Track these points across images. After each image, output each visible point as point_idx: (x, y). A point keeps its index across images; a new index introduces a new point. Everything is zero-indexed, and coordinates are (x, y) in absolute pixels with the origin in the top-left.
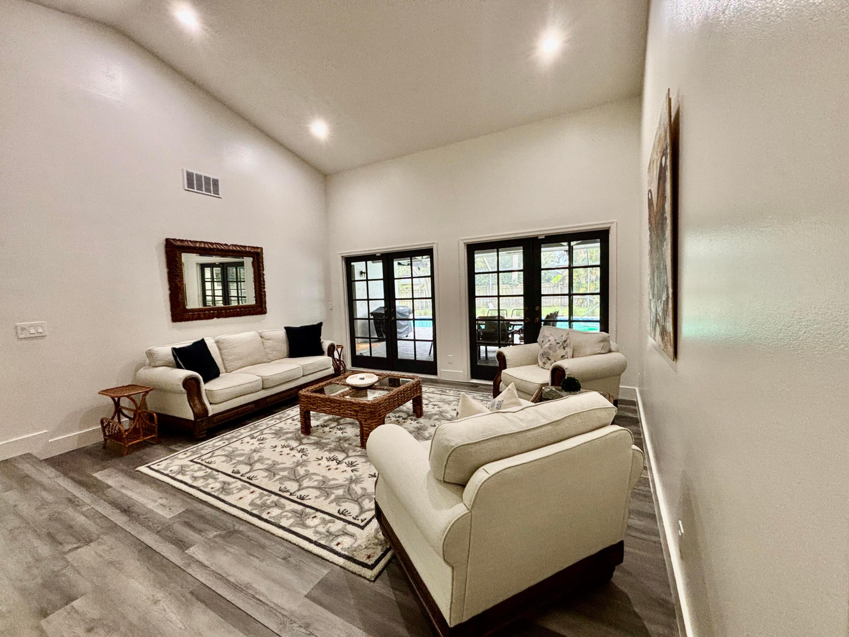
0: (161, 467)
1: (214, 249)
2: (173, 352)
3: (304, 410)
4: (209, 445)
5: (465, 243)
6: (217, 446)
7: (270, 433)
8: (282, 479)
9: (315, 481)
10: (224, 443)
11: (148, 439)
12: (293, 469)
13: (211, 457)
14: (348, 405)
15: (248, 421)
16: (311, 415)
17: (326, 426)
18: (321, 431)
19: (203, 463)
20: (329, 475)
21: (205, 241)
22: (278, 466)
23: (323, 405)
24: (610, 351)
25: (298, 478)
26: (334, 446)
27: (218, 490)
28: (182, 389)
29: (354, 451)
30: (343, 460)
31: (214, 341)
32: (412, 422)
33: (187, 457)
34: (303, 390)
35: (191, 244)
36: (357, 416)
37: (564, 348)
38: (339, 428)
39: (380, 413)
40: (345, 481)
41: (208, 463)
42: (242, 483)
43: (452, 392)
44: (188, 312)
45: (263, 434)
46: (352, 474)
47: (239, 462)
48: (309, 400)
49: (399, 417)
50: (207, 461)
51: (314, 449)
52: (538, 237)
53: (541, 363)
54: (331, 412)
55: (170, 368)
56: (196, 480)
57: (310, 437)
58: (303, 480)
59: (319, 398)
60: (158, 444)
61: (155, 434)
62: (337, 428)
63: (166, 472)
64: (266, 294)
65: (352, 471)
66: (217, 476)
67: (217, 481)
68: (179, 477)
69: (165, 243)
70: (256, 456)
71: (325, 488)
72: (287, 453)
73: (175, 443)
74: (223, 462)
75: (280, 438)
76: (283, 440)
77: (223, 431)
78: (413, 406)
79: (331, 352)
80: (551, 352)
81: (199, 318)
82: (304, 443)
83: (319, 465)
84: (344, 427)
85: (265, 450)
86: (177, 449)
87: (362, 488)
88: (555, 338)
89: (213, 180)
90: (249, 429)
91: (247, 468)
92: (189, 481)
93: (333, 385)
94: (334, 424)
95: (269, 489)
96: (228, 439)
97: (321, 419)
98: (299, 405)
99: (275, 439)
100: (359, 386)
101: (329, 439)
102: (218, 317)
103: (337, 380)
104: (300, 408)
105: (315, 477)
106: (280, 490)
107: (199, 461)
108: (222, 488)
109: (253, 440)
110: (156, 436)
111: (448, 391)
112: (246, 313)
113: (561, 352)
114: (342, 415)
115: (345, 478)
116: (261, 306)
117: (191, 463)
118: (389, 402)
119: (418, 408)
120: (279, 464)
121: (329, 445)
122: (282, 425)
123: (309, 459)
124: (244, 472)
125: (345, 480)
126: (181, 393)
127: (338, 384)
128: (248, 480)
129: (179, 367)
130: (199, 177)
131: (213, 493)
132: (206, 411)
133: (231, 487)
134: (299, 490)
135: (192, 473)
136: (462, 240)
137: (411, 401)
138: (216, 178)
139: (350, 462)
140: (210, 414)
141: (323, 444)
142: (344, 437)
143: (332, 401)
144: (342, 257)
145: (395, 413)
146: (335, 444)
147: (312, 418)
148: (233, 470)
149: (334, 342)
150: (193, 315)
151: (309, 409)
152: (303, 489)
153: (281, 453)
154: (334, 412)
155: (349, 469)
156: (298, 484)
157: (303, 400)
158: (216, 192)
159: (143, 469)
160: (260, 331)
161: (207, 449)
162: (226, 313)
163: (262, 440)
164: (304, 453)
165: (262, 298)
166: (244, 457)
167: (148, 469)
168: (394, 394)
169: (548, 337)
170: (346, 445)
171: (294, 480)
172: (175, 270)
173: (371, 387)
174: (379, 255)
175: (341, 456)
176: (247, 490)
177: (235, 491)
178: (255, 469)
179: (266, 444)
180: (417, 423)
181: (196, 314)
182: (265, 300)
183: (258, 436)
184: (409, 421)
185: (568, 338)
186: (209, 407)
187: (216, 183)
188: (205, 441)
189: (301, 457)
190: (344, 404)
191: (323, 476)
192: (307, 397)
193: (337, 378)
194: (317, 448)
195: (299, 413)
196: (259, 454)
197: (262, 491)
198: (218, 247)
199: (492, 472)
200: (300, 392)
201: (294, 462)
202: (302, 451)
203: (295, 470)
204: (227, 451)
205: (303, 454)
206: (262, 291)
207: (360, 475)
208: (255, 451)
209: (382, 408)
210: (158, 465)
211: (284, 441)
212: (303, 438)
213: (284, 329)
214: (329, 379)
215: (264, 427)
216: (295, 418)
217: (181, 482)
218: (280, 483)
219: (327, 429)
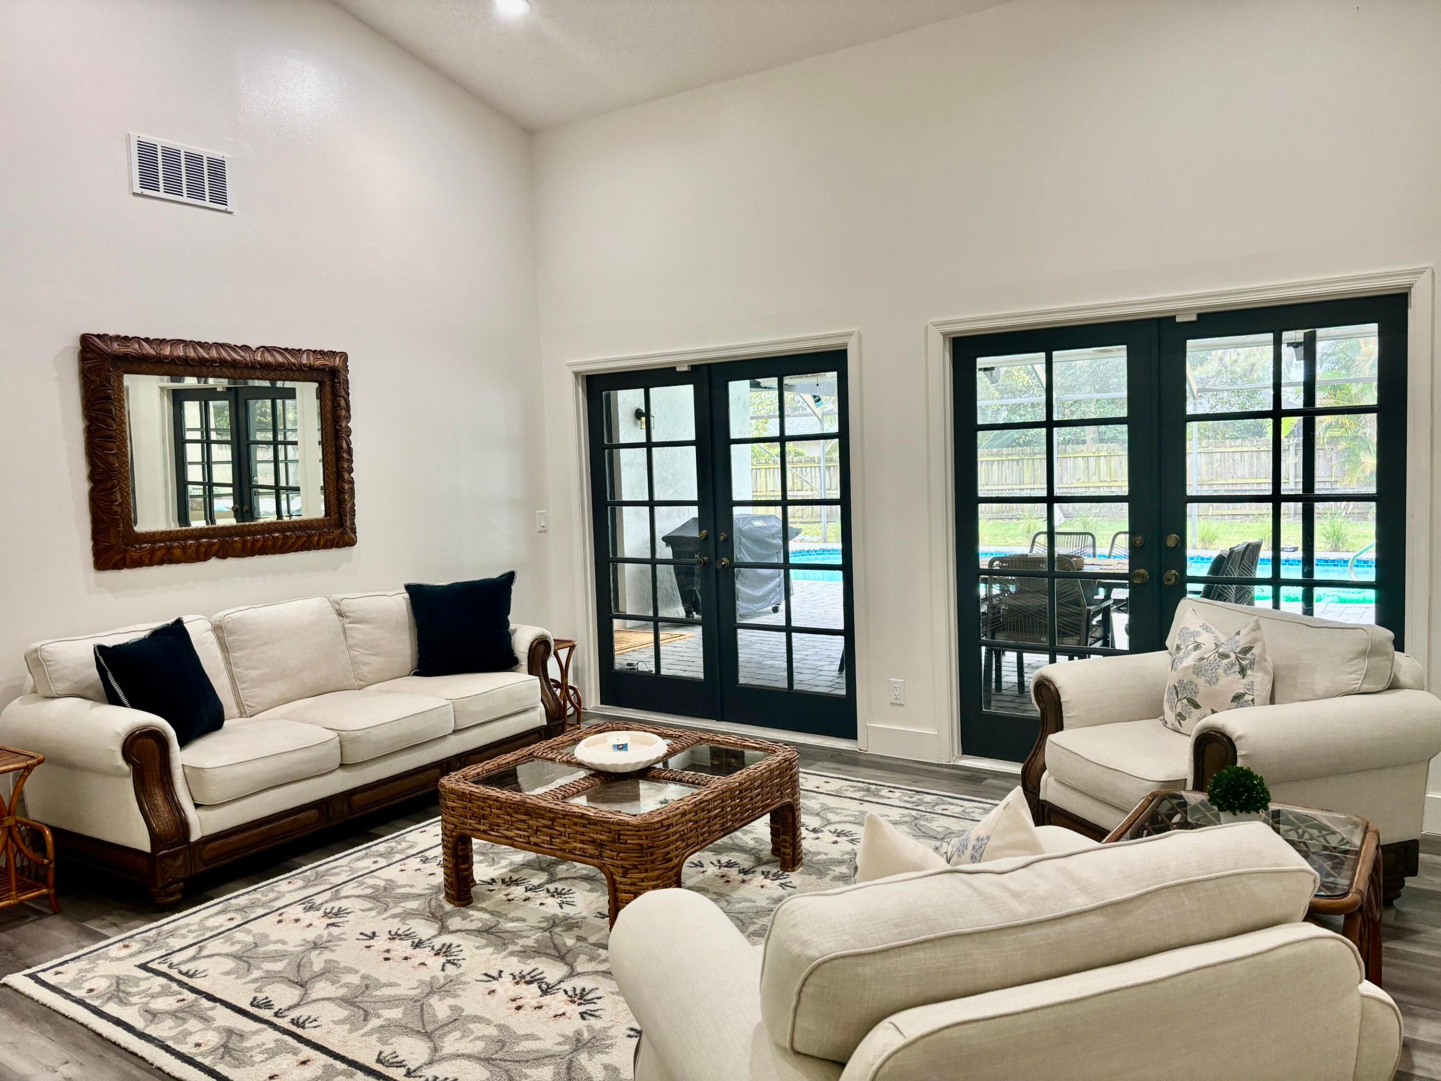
0: (65, 977)
1: (213, 361)
2: (97, 659)
3: (454, 834)
4: (188, 925)
5: (945, 335)
6: (212, 929)
7: (359, 896)
8: (388, 1029)
9: (478, 1038)
10: (231, 919)
11: (30, 899)
12: (416, 1001)
13: (194, 958)
14: (575, 824)
15: (297, 860)
16: (474, 847)
17: (516, 883)
18: (501, 896)
19: (174, 973)
20: (519, 1023)
21: (188, 339)
22: (378, 993)
23: (505, 822)
24: (1394, 686)
25: (430, 1028)
26: (537, 941)
27: (213, 1051)
28: (121, 762)
29: (592, 959)
30: (560, 982)
31: (209, 626)
32: (767, 882)
33: (132, 955)
34: (453, 774)
35: (149, 350)
36: (600, 856)
37: (1243, 671)
38: (552, 890)
39: (668, 853)
40: (560, 1044)
41: (186, 974)
42: (278, 1035)
43: (898, 793)
44: (140, 543)
45: (339, 899)
46: (580, 1024)
47: (271, 977)
48: (469, 805)
49: (729, 865)
50: (184, 968)
51: (477, 948)
52: (1174, 317)
53: (1170, 716)
54: (529, 843)
55: (89, 703)
56: (156, 1020)
57: (471, 912)
58: (445, 1034)
59: (497, 800)
60: (55, 913)
61: (47, 887)
62: (548, 891)
63: (78, 994)
64: (356, 487)
65: (583, 1015)
66: (210, 1013)
67: (210, 1028)
68: (111, 1008)
69: (78, 346)
70: (318, 961)
71: (505, 1061)
72: (404, 955)
73: (98, 915)
74: (228, 973)
75: (386, 910)
76: (394, 916)
77: (232, 885)
78: (773, 834)
79: (537, 665)
80: (1201, 681)
81: (168, 558)
82: (452, 928)
83: (489, 993)
84: (567, 888)
85: (343, 943)
86: (104, 931)
87: (606, 1067)
88: (1216, 638)
89: (211, 161)
90: (300, 883)
91: (291, 995)
92: (139, 1023)
93: (537, 762)
94: (539, 878)
95: (350, 1056)
96: (242, 910)
97: (504, 862)
98: (440, 818)
99: (373, 913)
100: (611, 770)
101: (524, 920)
102: (223, 554)
103: (552, 749)
104: (444, 829)
105: (479, 1029)
106: (379, 1061)
107: (164, 968)
108: (225, 1046)
109: (311, 913)
110: (52, 891)
111: (884, 792)
112: (300, 543)
113: (1232, 683)
114: (559, 853)
115: (562, 1036)
116: (341, 523)
117: (143, 974)
118: (696, 822)
119: (785, 841)
120: (382, 987)
121: (522, 937)
122: (392, 873)
123: (462, 974)
124: (284, 1006)
125: (562, 1039)
126: (116, 773)
127: (552, 760)
128: (293, 1028)
129: (113, 700)
130: (171, 155)
131: (199, 1059)
132: (184, 826)
133: (247, 1044)
134: (431, 1063)
135: (144, 1000)
136: (935, 325)
137: (767, 818)
138: (217, 154)
139: (578, 992)
140: (195, 836)
141: (504, 935)
142: (566, 918)
143: (532, 811)
144: (576, 374)
145: (719, 851)
146: (538, 935)
147: (476, 858)
148: (255, 999)
149: (547, 632)
150: (152, 551)
151: (468, 832)
152: (442, 1059)
153: (387, 955)
154: (536, 844)
155: (574, 1010)
156: (430, 1044)
157: (450, 804)
158: (219, 196)
159: (18, 980)
160: (337, 596)
161: (184, 937)
162: (244, 542)
163: (337, 915)
164: (449, 958)
165: (345, 501)
166: (285, 962)
167: (31, 982)
168: (710, 797)
169: (1197, 634)
170: (570, 942)
171: (418, 1032)
172: (104, 422)
173: (646, 773)
174: (685, 368)
175: (552, 971)
176: (290, 1055)
177: (258, 1058)
178: (314, 996)
179: (347, 926)
180: (781, 885)
181: (160, 548)
182: (354, 505)
183: (327, 902)
184: (758, 879)
185: (1255, 640)
186: (192, 815)
187: (218, 168)
188: (179, 911)
189: (443, 970)
190: (565, 821)
191: (499, 1027)
192: (462, 796)
193: (551, 742)
194: (487, 946)
195: (439, 840)
196: (327, 955)
197: (331, 1061)
198: (224, 354)
199: (913, 1033)
200: (444, 781)
201: (421, 982)
202: (445, 951)
203: (423, 1004)
204: (239, 942)
205: (449, 962)
206: (343, 479)
207: (605, 1029)
208: (315, 946)
209: (672, 838)
210: (57, 973)
211: (398, 919)
212: (450, 914)
213: (404, 590)
214: (529, 745)
215: (344, 877)
216: (430, 854)
217: (118, 1022)
218: (380, 1040)
219: (518, 891)
